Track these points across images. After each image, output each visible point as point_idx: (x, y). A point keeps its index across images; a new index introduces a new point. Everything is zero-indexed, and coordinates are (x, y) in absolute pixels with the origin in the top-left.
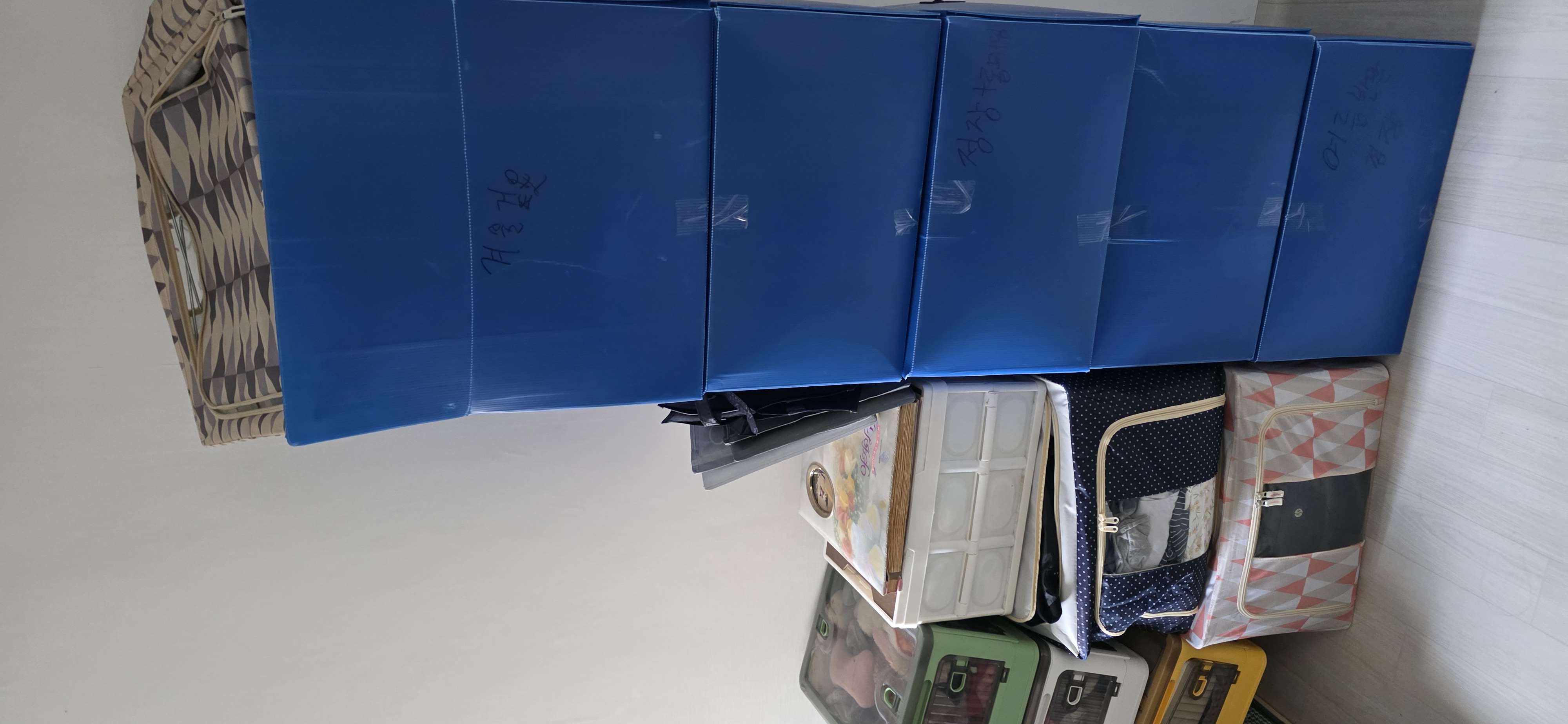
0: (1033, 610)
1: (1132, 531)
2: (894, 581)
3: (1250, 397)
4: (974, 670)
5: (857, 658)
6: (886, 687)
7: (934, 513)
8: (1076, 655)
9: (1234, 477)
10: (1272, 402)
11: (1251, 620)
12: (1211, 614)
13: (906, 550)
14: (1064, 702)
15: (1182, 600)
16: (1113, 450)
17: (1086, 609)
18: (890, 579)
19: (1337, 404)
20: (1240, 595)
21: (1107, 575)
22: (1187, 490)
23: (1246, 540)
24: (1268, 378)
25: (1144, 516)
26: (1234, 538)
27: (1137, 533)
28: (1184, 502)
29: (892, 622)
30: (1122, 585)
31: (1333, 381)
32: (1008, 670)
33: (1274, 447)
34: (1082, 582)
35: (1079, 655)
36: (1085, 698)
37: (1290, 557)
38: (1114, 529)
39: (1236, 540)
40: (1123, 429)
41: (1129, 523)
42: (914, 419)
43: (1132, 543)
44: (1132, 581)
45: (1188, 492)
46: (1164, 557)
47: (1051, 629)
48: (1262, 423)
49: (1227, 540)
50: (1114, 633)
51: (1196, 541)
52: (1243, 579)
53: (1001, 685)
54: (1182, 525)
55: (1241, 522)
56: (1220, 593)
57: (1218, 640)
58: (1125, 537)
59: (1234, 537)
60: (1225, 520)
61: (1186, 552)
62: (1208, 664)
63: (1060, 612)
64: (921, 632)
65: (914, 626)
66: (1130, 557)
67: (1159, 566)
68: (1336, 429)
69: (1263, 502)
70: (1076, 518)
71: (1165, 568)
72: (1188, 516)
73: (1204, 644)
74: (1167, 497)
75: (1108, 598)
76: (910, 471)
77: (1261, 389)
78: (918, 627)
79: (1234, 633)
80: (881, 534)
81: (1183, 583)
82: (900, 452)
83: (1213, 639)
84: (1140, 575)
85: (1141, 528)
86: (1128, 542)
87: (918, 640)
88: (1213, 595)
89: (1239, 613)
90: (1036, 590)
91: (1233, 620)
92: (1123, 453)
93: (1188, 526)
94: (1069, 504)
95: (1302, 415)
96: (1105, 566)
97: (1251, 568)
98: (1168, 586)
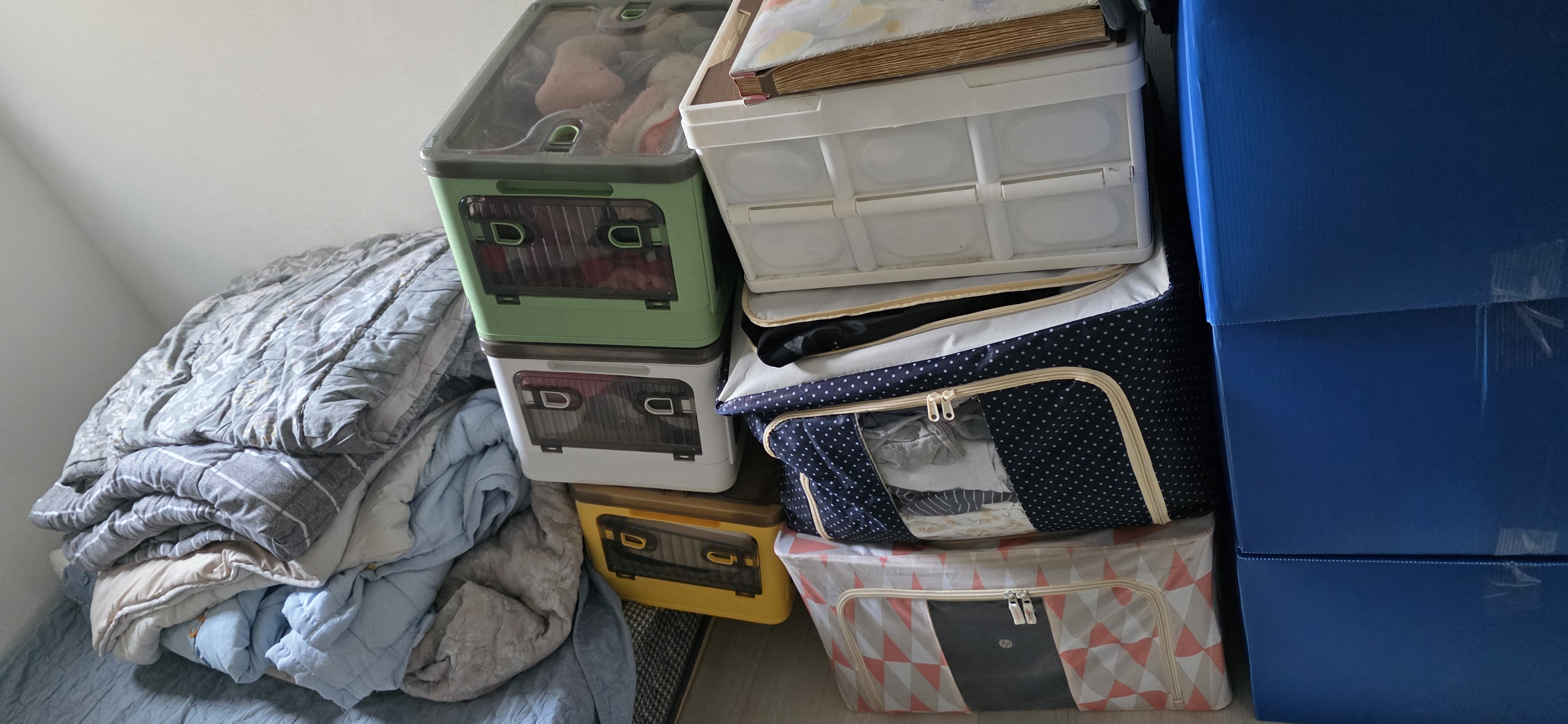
0: (769, 323)
1: (936, 441)
2: (758, 87)
3: (1176, 558)
4: (651, 257)
5: (606, 71)
6: (579, 126)
7: (895, 127)
8: (719, 399)
9: (1042, 556)
10: (1171, 586)
11: (834, 609)
12: (829, 560)
13: (819, 93)
14: (644, 394)
15: (840, 521)
16: (1067, 390)
17: (795, 399)
18: (759, 78)
19: (1174, 662)
20: (867, 591)
21: (856, 418)
22: (1015, 502)
23: (951, 588)
24: (1206, 573)
25: (963, 453)
26: (949, 572)
27: (933, 448)
28: (995, 502)
29: (687, 105)
30: (846, 442)
31: (1207, 651)
32: (668, 308)
33: (1102, 601)
34: (836, 386)
35: (721, 403)
36: (659, 420)
37: (937, 642)
38: (934, 417)
39: (947, 575)
40: (1104, 396)
41: (948, 435)
42: (1071, 40)
43: (915, 445)
44: (856, 455)
45: (1012, 503)
46: (903, 491)
47: (746, 354)
48: (1137, 580)
49: (943, 563)
50: (768, 444)
51: (935, 527)
52: (890, 591)
53: (642, 303)
54: (958, 505)
55: (976, 577)
56: (861, 566)
57: (796, 574)
58: (922, 432)
59: (952, 571)
60: (973, 555)
61: (915, 516)
62: (755, 563)
63: (779, 363)
64: (685, 158)
65: (691, 144)
66: (894, 447)
67: (887, 486)
68: (1135, 666)
69: (1015, 600)
70: (937, 356)
71: (887, 494)
72: (973, 510)
73: (784, 558)
74: (999, 478)
75: (821, 427)
76: (967, 60)
77: (1190, 570)
78: (691, 150)
79: (809, 590)
80: (839, 38)
81: (867, 519)
82: (1003, 31)
83: (793, 567)
84: (868, 464)
85: (944, 452)
86: (915, 439)
87: (672, 156)
88: (856, 557)
89: (841, 593)
90: (802, 321)
91: (828, 587)
92: (1065, 404)
93: (957, 513)
94: (957, 341)
95: (1155, 624)
96: (868, 414)
97: (910, 600)
98: (859, 503)
